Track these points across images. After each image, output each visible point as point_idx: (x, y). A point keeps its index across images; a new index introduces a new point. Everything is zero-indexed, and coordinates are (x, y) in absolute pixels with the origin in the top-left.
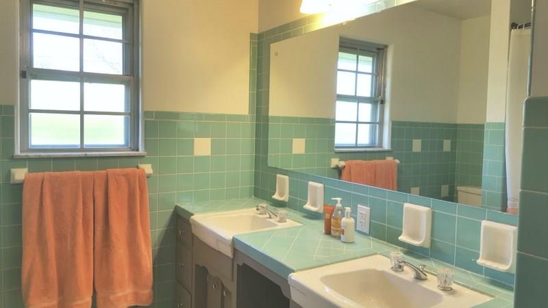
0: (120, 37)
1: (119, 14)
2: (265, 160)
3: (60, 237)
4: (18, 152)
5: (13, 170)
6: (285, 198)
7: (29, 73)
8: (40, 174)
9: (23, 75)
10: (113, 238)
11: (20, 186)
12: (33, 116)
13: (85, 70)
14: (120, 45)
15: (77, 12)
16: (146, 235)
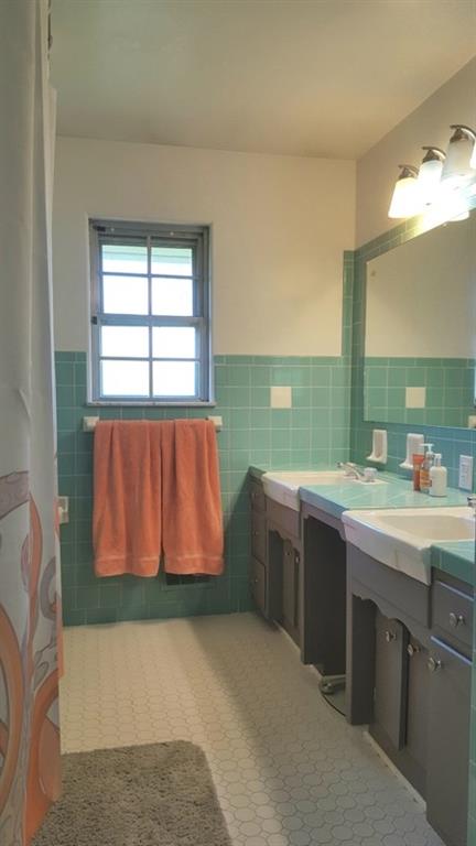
0: (190, 273)
1: (188, 247)
2: (362, 413)
3: (129, 489)
4: (90, 400)
5: (86, 418)
6: (383, 459)
7: (99, 319)
8: (110, 422)
9: (94, 320)
10: (181, 494)
11: (91, 434)
12: (105, 363)
13: (154, 313)
14: (190, 282)
15: (145, 250)
16: (215, 494)
